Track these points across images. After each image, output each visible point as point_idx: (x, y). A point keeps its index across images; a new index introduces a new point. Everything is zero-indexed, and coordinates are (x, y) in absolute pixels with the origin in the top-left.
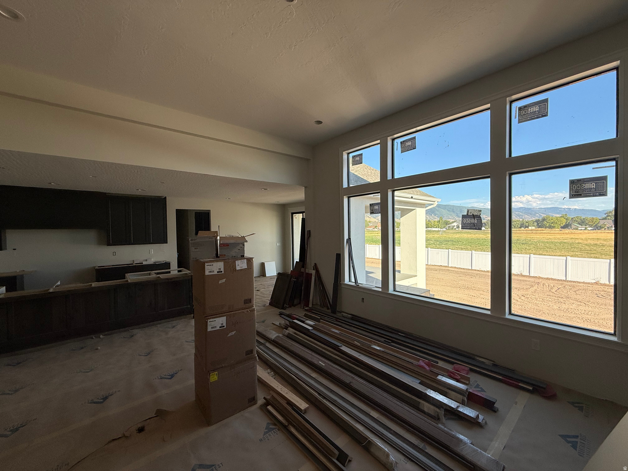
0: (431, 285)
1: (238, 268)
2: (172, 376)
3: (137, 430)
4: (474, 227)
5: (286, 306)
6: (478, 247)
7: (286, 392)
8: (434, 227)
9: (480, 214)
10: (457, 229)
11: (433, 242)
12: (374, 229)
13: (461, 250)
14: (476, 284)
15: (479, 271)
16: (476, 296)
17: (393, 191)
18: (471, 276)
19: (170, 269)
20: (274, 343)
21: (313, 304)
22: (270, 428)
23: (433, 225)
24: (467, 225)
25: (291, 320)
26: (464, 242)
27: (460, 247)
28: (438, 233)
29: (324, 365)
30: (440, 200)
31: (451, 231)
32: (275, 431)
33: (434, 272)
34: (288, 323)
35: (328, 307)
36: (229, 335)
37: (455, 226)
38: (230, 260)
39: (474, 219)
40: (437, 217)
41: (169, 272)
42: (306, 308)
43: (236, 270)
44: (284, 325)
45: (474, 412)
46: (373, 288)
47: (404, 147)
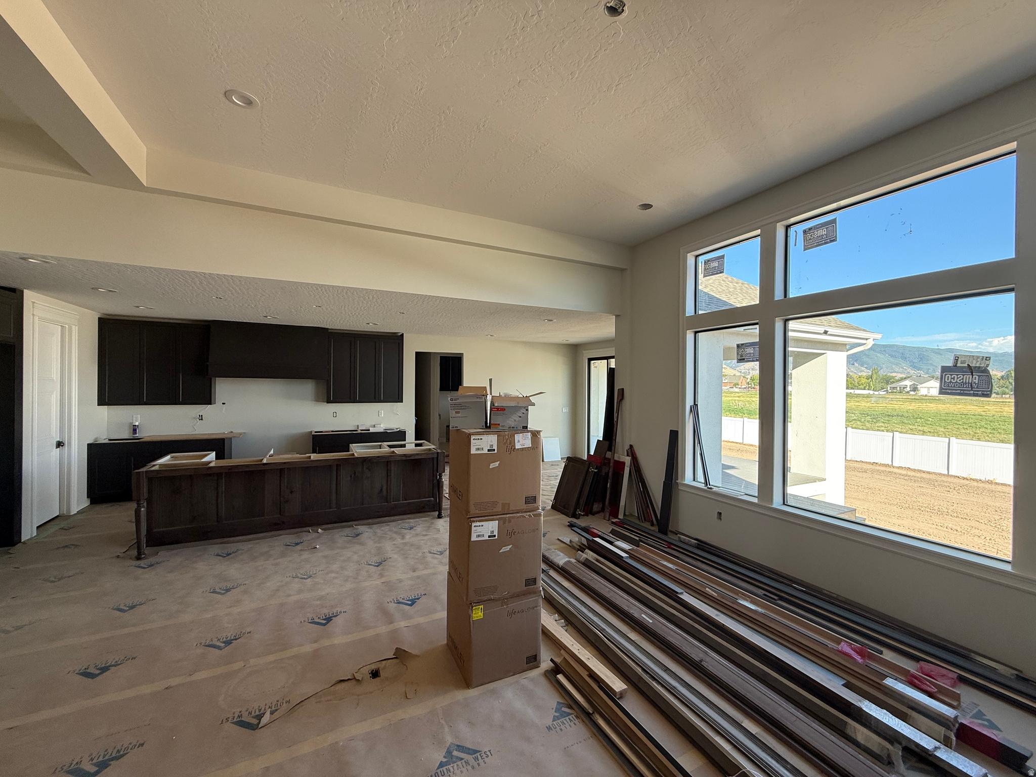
0: (854, 498)
1: (518, 446)
2: (413, 602)
3: (370, 674)
4: (972, 390)
5: (580, 512)
6: (964, 431)
7: (587, 657)
8: (860, 387)
9: (988, 365)
10: (912, 393)
11: (858, 416)
12: (733, 388)
13: (923, 435)
14: (959, 505)
15: (968, 480)
16: (959, 530)
17: (786, 321)
18: (948, 489)
19: (405, 441)
20: (563, 571)
21: (625, 515)
22: (564, 712)
23: (856, 383)
24: (954, 387)
25: (590, 538)
26: (930, 419)
27: (920, 428)
28: (869, 399)
29: (651, 621)
30: (879, 336)
31: (898, 397)
32: (570, 717)
33: (860, 474)
34: (584, 542)
35: (652, 521)
36: (501, 551)
37: (909, 386)
38: (507, 433)
39: (973, 375)
40: (865, 368)
41: (404, 446)
42: (614, 520)
43: (515, 448)
44: (579, 544)
45: (976, 767)
46: (741, 495)
47: (810, 239)
